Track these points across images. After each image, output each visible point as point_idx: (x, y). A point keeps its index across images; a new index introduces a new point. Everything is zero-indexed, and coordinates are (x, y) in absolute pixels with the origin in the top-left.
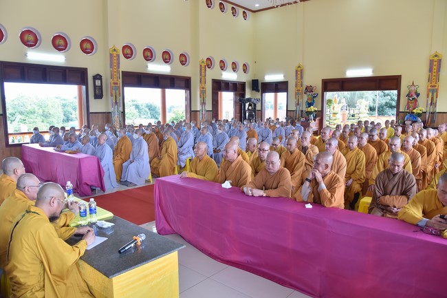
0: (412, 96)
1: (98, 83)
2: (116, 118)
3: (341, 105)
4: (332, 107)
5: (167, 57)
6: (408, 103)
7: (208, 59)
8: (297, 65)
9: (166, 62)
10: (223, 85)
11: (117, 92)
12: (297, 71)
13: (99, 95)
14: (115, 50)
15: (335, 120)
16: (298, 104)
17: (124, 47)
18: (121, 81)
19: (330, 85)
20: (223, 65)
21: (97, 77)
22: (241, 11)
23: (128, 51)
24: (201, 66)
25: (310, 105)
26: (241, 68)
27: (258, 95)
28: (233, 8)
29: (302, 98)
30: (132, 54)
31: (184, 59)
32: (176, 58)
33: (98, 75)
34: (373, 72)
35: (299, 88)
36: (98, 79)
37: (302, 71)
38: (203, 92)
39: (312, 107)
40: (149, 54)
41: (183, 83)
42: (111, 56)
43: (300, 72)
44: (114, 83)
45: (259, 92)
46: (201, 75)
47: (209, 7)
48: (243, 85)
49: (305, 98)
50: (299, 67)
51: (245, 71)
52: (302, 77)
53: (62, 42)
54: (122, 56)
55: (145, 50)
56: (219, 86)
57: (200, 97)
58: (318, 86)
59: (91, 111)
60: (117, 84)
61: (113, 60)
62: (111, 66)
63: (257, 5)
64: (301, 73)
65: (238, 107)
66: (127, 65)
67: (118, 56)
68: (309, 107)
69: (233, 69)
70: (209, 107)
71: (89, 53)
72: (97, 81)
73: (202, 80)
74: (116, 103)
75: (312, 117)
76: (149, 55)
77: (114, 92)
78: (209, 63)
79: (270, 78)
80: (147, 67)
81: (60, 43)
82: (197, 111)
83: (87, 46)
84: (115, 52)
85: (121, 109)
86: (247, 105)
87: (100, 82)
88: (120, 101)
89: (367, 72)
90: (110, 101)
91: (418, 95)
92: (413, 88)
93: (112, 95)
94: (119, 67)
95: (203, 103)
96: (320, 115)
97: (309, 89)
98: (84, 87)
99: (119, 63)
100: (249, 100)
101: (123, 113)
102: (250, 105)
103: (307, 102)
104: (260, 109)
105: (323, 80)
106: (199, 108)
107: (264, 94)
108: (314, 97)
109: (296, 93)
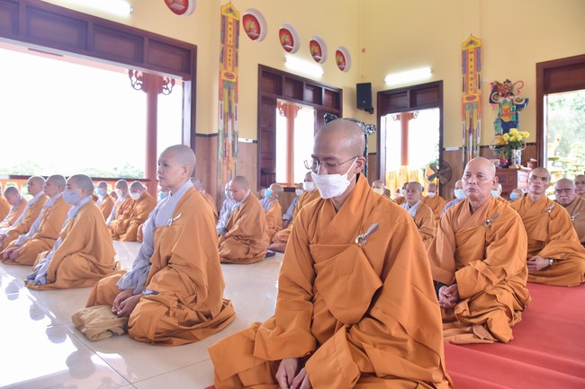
7: (250, 17)
8: (467, 38)
10: (288, 86)
12: (465, 54)
16: (471, 131)
20: (287, 40)
24: (224, 18)
25: (507, 127)
26: (331, 56)
27: (370, 119)
29: (480, 115)
35: (471, 93)
37: (478, 52)
38: (229, 87)
39: (513, 131)
43: (472, 56)
45: (369, 110)
46: (223, 40)
48: (336, 95)
49: (491, 114)
50: (471, 42)
51: (341, 65)
52: (478, 66)
56: (278, 85)
57: (221, 97)
58: (527, 80)
64: (478, 55)
68: (506, 131)
69: (313, 54)
73: (229, 55)
75: (517, 153)
78: (252, 26)
79: (397, 79)
82: (210, 136)
95: (229, 115)
96: (535, 151)
97: (501, 90)
103: (499, 120)
104: (375, 151)
105: (538, 65)
106: (216, 126)
107: (383, 118)
108: (519, 107)
109: (464, 105)
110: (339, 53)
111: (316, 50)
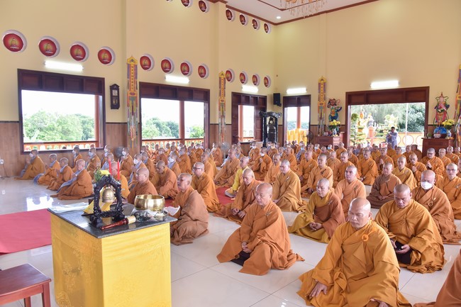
0: (441, 108)
1: (115, 93)
2: (132, 128)
3: (367, 120)
4: (357, 121)
5: (186, 68)
6: (437, 114)
7: (228, 72)
8: (320, 78)
9: (185, 74)
10: (243, 99)
11: (134, 102)
12: (319, 84)
13: (115, 106)
14: (132, 60)
15: (361, 135)
16: (321, 118)
17: (142, 58)
18: (138, 91)
19: (354, 98)
20: (243, 78)
21: (115, 87)
22: (262, 24)
23: (146, 62)
24: (220, 78)
25: (333, 118)
26: (262, 81)
27: (280, 110)
28: (254, 21)
29: (325, 112)
30: (150, 65)
31: (203, 71)
32: (194, 70)
33: (115, 85)
34: (399, 83)
35: (322, 102)
36: (115, 89)
37: (325, 84)
38: (222, 105)
39: (334, 121)
40: (167, 65)
41: (202, 96)
42: (129, 66)
43: (322, 86)
44: (131, 94)
45: (279, 105)
46: (220, 87)
47: (229, 19)
48: (264, 99)
49: (329, 111)
50: (322, 80)
51: (266, 84)
52: (325, 91)
53: (80, 52)
54: (139, 67)
55: (163, 62)
56: (239, 99)
57: (219, 110)
58: (342, 99)
59: (107, 121)
60: (134, 94)
61: (131, 70)
62: (129, 76)
63: (279, 18)
64: (325, 86)
65: (259, 122)
66: (144, 76)
67: (136, 66)
68: (332, 121)
69: (254, 82)
70: (228, 120)
71: (106, 63)
72: (113, 91)
73: (222, 92)
74: (133, 113)
75: (335, 131)
76: (167, 67)
77: (131, 102)
78: (229, 75)
79: (292, 92)
80: (165, 78)
81: (78, 53)
82: (215, 124)
83: (105, 56)
84: (132, 63)
85: (138, 120)
86: (268, 119)
87: (116, 92)
88: (136, 112)
89: (393, 84)
90: (126, 111)
91: (447, 107)
92: (442, 99)
93: (128, 106)
94: (136, 78)
95: (223, 116)
96: (344, 129)
97: (332, 103)
98: (101, 97)
99: (136, 74)
100: (270, 114)
101: (140, 124)
102: (271, 119)
103: (330, 115)
104: (282, 124)
105: (347, 93)
106: (218, 121)
107: (285, 109)
108: (338, 111)
109: (319, 107)
110: (266, 78)
111: (255, 80)
